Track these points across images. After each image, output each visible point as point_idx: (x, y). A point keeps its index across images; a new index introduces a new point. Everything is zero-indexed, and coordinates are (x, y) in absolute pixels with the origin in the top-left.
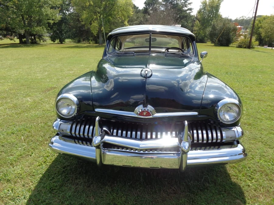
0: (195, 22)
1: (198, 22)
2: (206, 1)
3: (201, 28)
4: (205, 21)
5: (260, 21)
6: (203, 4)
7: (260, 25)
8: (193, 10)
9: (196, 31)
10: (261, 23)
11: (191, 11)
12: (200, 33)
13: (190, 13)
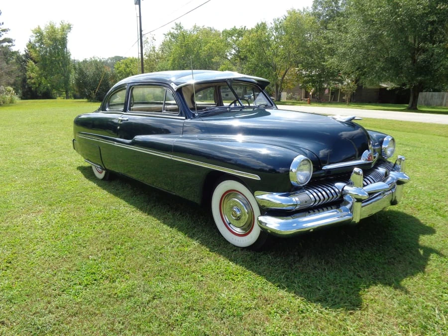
0: (28, 64)
1: (33, 63)
2: (39, 28)
3: (42, 74)
4: (47, 62)
5: (126, 65)
6: (36, 34)
7: (128, 70)
8: (14, 43)
9: (33, 78)
10: (128, 67)
11: (10, 44)
12: (41, 82)
13: (9, 46)
